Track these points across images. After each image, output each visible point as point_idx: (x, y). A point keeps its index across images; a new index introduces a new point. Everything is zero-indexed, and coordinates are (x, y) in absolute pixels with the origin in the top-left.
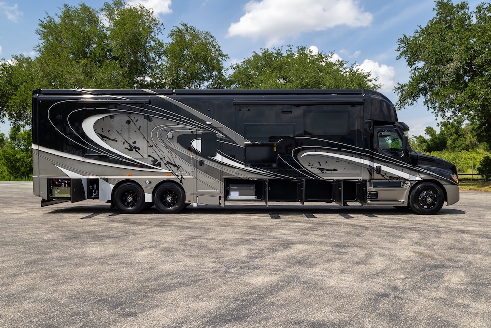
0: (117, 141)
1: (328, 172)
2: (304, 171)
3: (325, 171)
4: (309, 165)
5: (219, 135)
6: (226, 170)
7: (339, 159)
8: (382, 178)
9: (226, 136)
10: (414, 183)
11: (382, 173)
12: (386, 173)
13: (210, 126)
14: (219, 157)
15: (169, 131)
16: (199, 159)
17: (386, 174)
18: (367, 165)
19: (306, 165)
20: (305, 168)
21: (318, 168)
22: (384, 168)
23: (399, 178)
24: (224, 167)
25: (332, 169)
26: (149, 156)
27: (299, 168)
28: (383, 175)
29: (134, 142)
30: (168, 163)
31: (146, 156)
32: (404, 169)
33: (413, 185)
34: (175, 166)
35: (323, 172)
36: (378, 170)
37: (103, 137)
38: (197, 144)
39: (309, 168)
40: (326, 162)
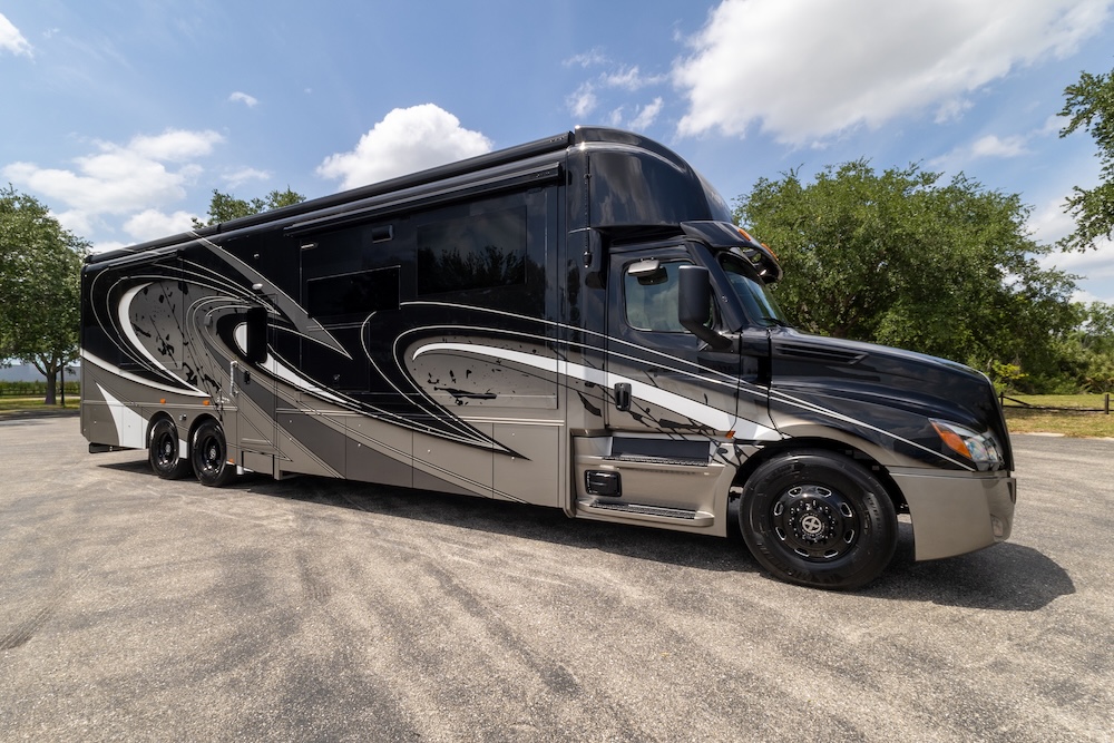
0: (149, 336)
1: (472, 402)
2: (419, 399)
3: (464, 399)
4: (429, 382)
5: (273, 312)
6: (283, 393)
7: (499, 361)
8: (636, 424)
9: (283, 315)
10: (750, 450)
11: (634, 408)
12: (648, 408)
13: (258, 292)
14: (271, 364)
15: (207, 309)
16: (244, 368)
17: (648, 411)
18: (577, 380)
19: (422, 380)
20: (420, 388)
21: (448, 390)
22: (642, 391)
23: (694, 426)
24: (280, 386)
25: (483, 393)
26: (184, 364)
27: (407, 388)
28: (637, 417)
29: (167, 338)
30: (207, 378)
31: (180, 364)
32: (711, 395)
33: (743, 459)
34: (214, 384)
35: (461, 403)
36: (623, 397)
37: (137, 329)
38: (241, 334)
39: (429, 389)
40: (469, 372)
